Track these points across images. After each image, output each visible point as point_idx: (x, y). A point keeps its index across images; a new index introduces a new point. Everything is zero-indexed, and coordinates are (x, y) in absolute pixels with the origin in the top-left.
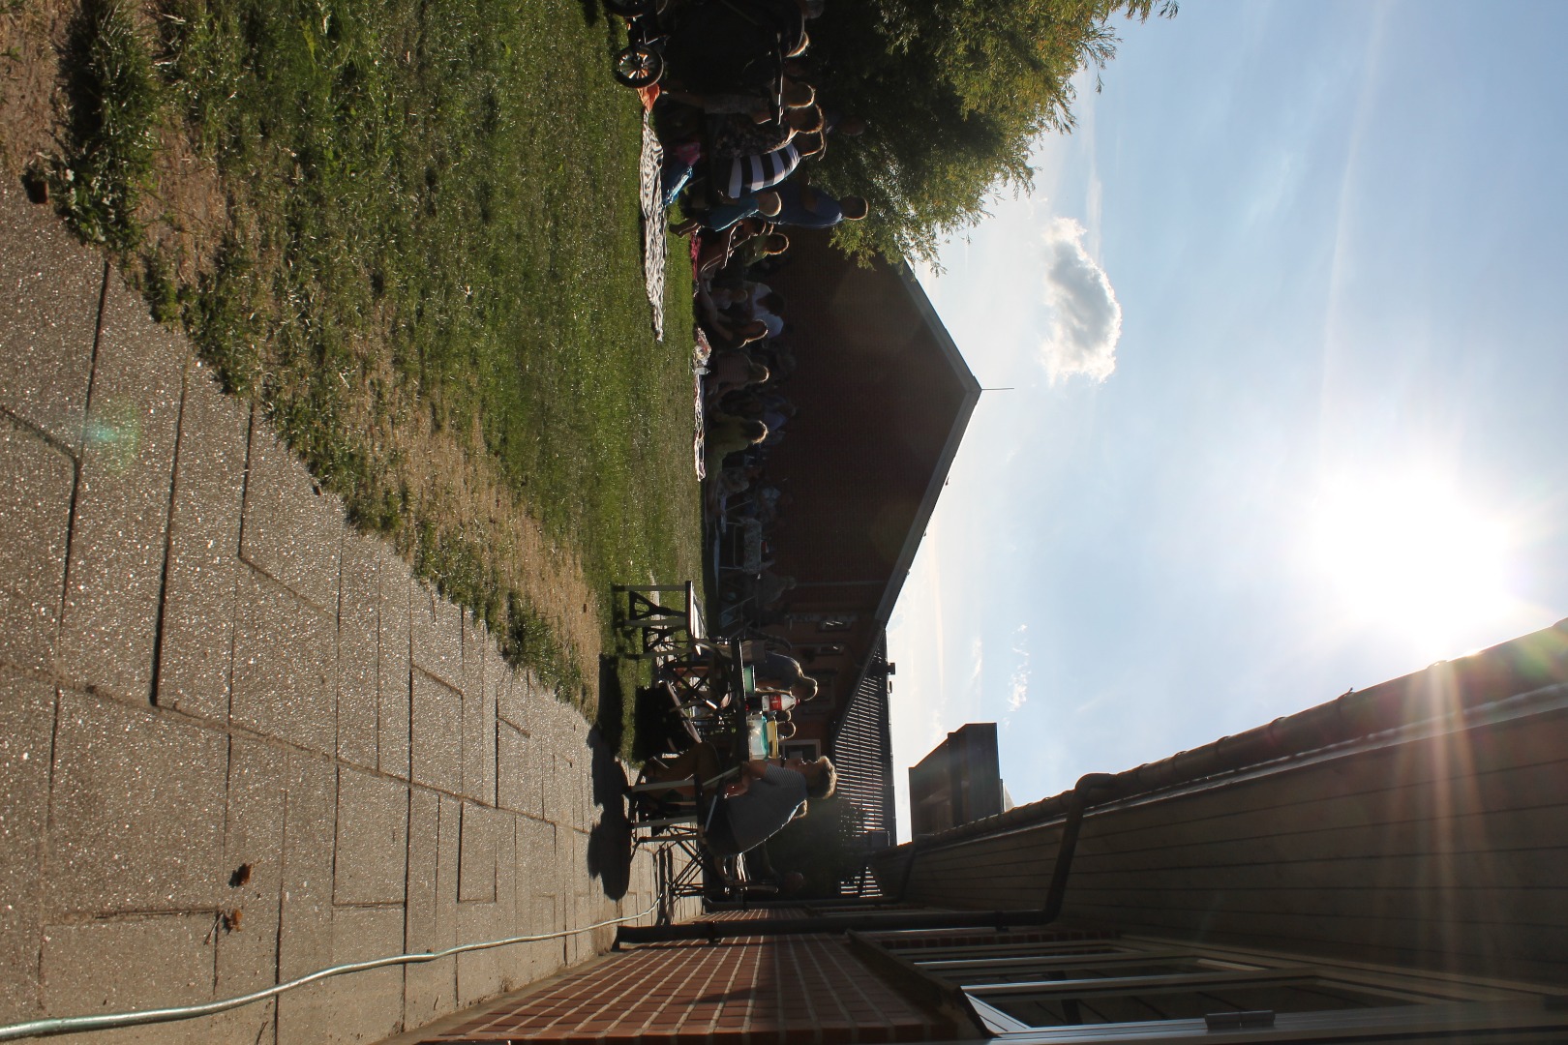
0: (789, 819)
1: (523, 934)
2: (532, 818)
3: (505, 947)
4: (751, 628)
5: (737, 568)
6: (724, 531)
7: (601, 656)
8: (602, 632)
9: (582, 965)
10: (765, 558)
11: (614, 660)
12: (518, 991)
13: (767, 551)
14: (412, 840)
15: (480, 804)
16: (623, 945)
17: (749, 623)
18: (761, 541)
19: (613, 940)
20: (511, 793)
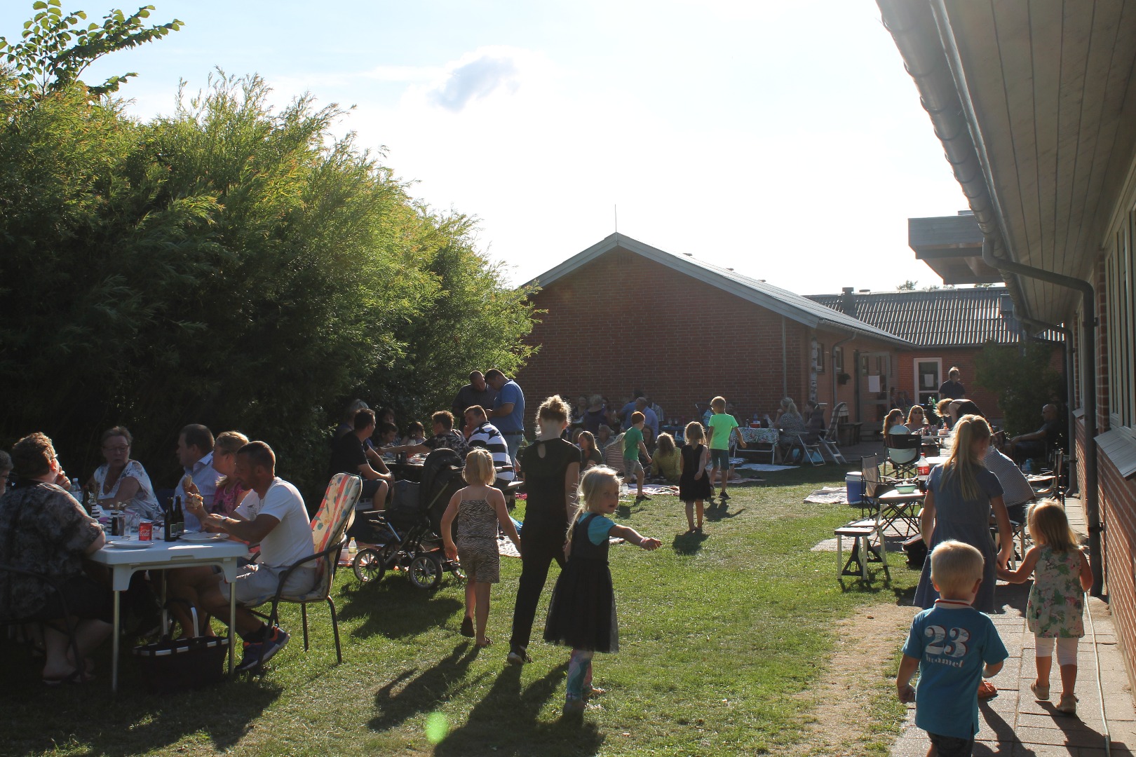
0: (1010, 460)
1: (1095, 676)
2: (1021, 666)
3: (1103, 689)
4: (825, 437)
5: (773, 449)
6: (741, 460)
7: (899, 604)
8: (881, 603)
9: (1117, 632)
10: (765, 425)
11: (898, 592)
12: (1130, 682)
13: (759, 422)
14: (1045, 742)
15: (1018, 701)
16: (1104, 592)
17: (821, 439)
18: (750, 428)
19: (1100, 601)
20: (1008, 680)
